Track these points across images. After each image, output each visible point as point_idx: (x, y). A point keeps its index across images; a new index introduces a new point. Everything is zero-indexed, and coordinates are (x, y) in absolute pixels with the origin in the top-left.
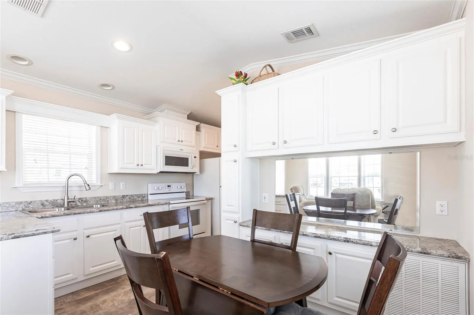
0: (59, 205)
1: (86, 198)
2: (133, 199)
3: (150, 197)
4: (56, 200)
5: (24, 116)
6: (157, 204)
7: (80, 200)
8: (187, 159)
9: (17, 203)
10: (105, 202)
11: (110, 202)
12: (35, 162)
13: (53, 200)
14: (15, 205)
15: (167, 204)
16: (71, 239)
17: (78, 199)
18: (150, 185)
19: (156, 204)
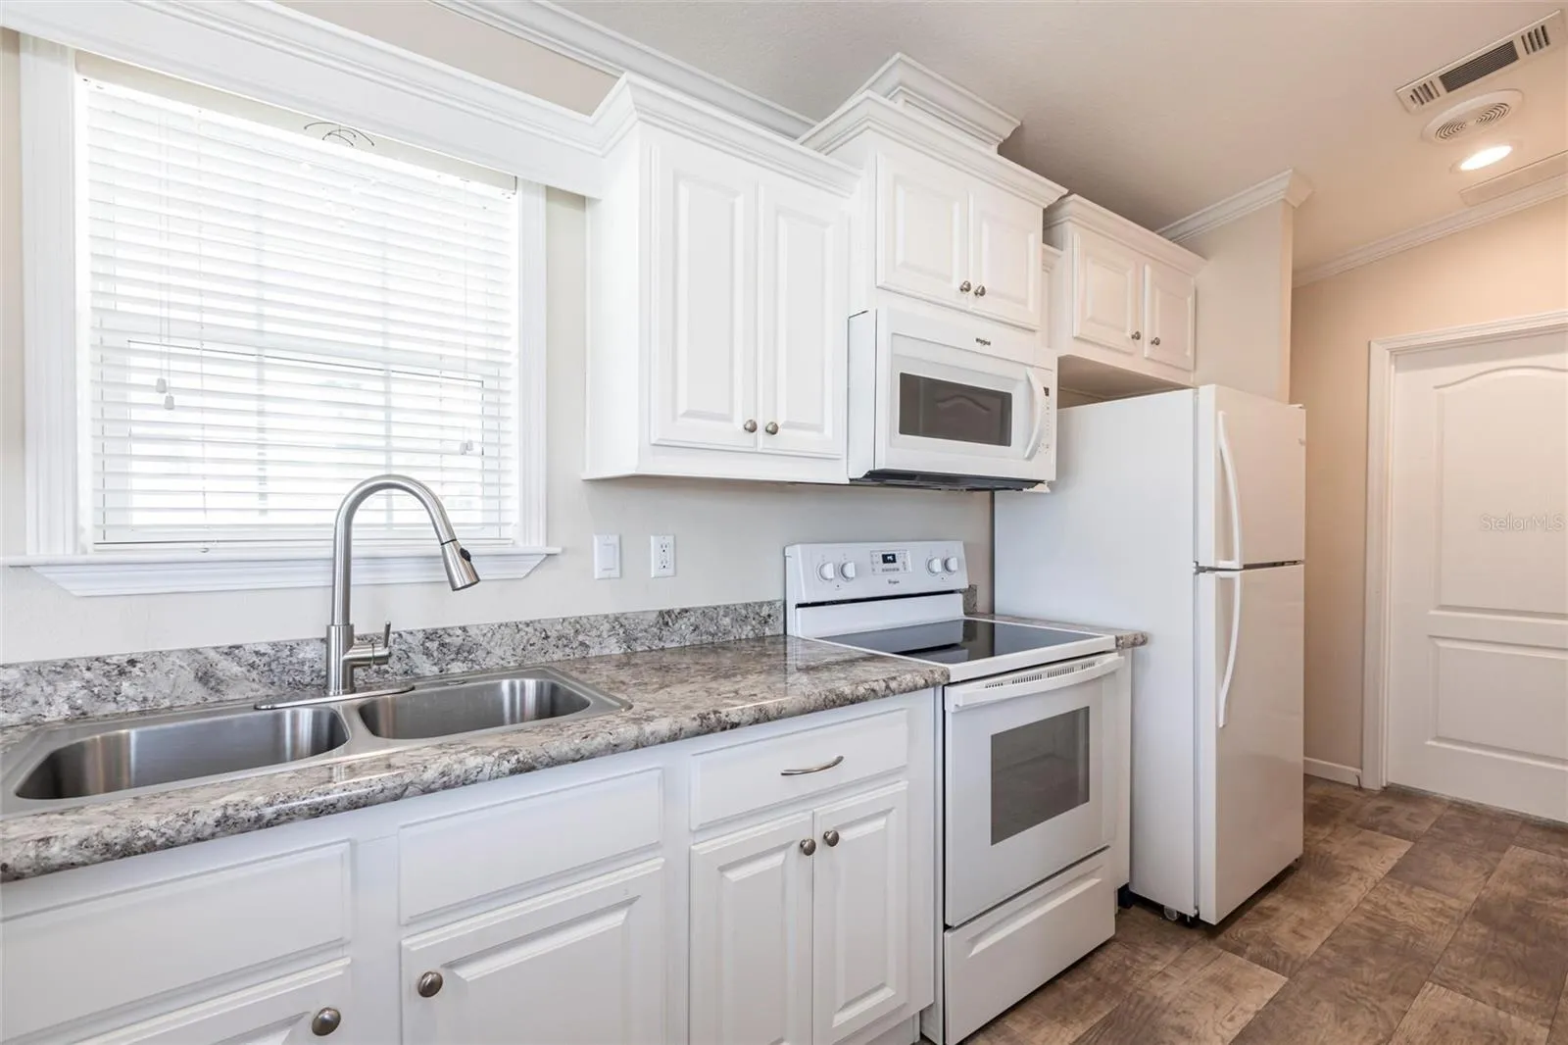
0: (307, 680)
1: (464, 629)
2: (713, 635)
3: (801, 625)
4: (292, 649)
5: (85, 92)
6: (880, 686)
7: (433, 646)
8: (1004, 400)
9: (37, 671)
10: (567, 650)
11: (593, 652)
12: (161, 399)
13: (274, 645)
14: (20, 686)
15: (935, 685)
16: (291, 1022)
17: (421, 635)
18: (796, 552)
19: (873, 690)
